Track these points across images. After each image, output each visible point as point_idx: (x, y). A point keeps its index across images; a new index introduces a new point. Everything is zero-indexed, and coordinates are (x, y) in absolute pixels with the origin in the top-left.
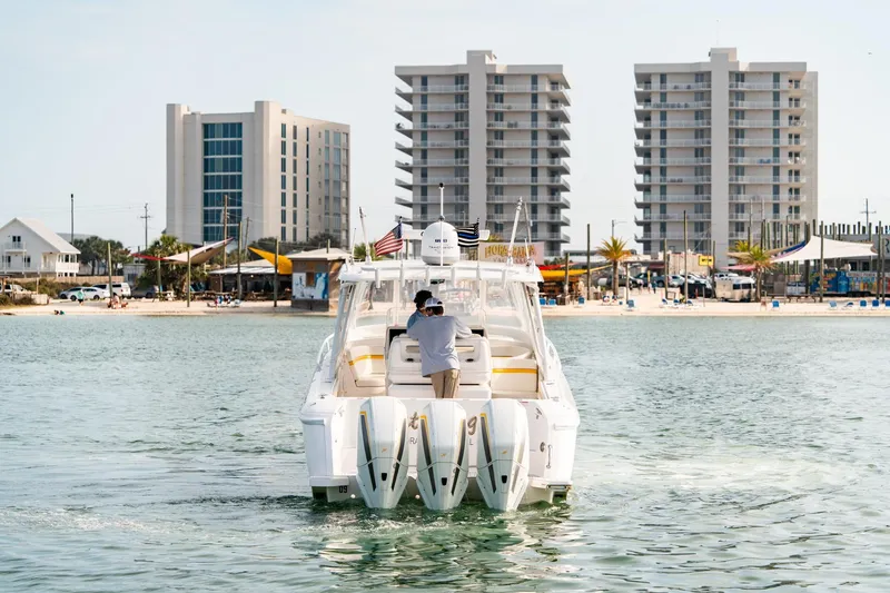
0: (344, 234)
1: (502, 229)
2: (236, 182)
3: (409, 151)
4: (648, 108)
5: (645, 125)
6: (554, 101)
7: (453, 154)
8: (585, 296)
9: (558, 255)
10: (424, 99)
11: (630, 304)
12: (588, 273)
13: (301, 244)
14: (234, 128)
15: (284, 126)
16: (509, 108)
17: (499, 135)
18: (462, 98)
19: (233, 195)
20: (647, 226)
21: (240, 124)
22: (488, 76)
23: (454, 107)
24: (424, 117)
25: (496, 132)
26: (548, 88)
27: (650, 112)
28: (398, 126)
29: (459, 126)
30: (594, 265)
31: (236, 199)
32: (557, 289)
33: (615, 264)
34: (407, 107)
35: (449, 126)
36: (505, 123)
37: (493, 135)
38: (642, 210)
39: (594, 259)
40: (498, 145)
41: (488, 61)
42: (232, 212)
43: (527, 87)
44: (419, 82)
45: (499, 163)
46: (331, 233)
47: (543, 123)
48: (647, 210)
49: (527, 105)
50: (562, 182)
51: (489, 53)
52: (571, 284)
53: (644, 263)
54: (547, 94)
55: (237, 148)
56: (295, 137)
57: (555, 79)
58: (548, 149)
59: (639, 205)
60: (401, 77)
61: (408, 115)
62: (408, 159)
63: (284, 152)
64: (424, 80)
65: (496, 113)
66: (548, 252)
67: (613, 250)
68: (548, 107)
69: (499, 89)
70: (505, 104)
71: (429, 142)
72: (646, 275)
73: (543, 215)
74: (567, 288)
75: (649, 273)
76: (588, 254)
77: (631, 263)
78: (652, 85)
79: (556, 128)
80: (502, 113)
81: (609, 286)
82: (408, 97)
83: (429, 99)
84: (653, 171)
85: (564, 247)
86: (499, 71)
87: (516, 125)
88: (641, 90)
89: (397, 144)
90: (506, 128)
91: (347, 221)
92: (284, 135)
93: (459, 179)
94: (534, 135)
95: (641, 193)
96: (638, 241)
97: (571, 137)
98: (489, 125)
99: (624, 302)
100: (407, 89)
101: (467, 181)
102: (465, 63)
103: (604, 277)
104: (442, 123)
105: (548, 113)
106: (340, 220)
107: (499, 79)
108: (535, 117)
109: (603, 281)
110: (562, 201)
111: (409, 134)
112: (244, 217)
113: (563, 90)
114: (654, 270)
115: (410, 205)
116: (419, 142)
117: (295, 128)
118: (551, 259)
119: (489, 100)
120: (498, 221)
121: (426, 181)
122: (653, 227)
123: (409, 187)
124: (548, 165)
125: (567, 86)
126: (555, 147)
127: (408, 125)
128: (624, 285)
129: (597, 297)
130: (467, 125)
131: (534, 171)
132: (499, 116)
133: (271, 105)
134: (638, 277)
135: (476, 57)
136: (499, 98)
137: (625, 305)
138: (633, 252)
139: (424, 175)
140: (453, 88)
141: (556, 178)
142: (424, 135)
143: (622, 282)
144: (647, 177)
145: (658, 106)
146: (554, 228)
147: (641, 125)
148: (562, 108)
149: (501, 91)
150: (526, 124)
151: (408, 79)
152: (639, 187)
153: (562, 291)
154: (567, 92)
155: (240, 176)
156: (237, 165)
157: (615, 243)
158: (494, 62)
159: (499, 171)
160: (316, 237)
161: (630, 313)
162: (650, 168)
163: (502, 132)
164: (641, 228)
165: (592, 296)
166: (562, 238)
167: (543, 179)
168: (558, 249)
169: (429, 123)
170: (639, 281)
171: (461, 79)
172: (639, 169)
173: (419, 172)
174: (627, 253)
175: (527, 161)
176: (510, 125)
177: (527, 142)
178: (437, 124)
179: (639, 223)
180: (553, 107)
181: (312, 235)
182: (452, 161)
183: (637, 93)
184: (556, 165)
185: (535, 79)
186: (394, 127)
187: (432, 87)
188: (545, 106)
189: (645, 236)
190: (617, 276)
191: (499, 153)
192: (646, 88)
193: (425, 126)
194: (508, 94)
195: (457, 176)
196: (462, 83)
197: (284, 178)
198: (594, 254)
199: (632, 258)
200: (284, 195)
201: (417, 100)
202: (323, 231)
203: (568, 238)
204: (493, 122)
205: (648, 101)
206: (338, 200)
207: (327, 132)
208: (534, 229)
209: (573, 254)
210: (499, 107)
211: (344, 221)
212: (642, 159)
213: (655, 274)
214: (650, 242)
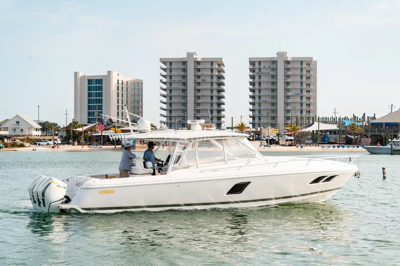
2: (100, 101)
3: (165, 90)
4: (254, 74)
5: (253, 80)
6: (219, 71)
7: (182, 91)
10: (171, 70)
14: (99, 81)
15: (118, 80)
16: (202, 74)
17: (199, 84)
18: (185, 70)
19: (99, 106)
20: (254, 118)
21: (102, 80)
22: (195, 62)
23: (182, 73)
24: (171, 77)
25: (198, 83)
26: (217, 67)
27: (254, 76)
28: (161, 80)
29: (184, 81)
31: (100, 108)
34: (164, 73)
35: (180, 81)
36: (201, 79)
37: (196, 84)
38: (252, 112)
40: (198, 87)
41: (194, 56)
42: (99, 112)
43: (209, 66)
44: (169, 64)
45: (199, 94)
47: (215, 79)
48: (254, 112)
49: (209, 73)
50: (222, 102)
51: (195, 53)
53: (253, 132)
54: (216, 68)
55: (101, 88)
56: (122, 84)
57: (220, 63)
58: (217, 89)
59: (251, 110)
60: (161, 62)
61: (165, 76)
62: (165, 93)
63: (118, 90)
64: (171, 63)
65: (198, 76)
66: (217, 127)
67: (241, 127)
69: (199, 67)
70: (201, 72)
71: (172, 86)
72: (253, 136)
73: (215, 114)
78: (256, 65)
79: (220, 81)
80: (200, 76)
82: (165, 70)
83: (173, 70)
84: (256, 98)
86: (199, 60)
87: (205, 80)
90: (201, 81)
92: (118, 84)
93: (184, 100)
94: (212, 84)
95: (252, 105)
96: (250, 123)
97: (225, 85)
98: (195, 80)
100: (164, 67)
101: (187, 101)
102: (186, 57)
104: (177, 79)
105: (217, 75)
107: (199, 63)
108: (212, 77)
110: (222, 108)
111: (165, 83)
113: (222, 67)
114: (256, 134)
115: (165, 110)
116: (169, 86)
117: (122, 81)
119: (195, 71)
120: (198, 116)
121: (171, 101)
122: (256, 118)
123: (165, 103)
124: (217, 95)
125: (224, 66)
126: (220, 88)
127: (165, 80)
130: (187, 80)
131: (212, 98)
132: (199, 77)
133: (113, 72)
134: (250, 137)
135: (190, 55)
136: (199, 70)
138: (249, 128)
139: (171, 99)
140: (181, 66)
141: (220, 100)
142: (171, 84)
144: (254, 100)
145: (258, 73)
146: (219, 118)
147: (251, 80)
148: (222, 74)
150: (208, 80)
151: (165, 63)
152: (251, 103)
154: (224, 68)
155: (102, 99)
156: (100, 95)
157: (242, 124)
158: (197, 57)
159: (199, 97)
162: (255, 96)
163: (200, 83)
164: (251, 119)
166: (222, 122)
167: (215, 100)
168: (221, 126)
169: (172, 79)
171: (184, 63)
172: (251, 97)
173: (169, 98)
174: (246, 128)
175: (209, 93)
176: (203, 80)
177: (209, 86)
178: (175, 80)
179: (250, 117)
180: (218, 73)
182: (181, 94)
183: (250, 68)
184: (220, 95)
185: (212, 63)
187: (174, 66)
188: (216, 73)
189: (253, 121)
191: (199, 90)
192: (253, 66)
193: (171, 80)
194: (202, 68)
196: (185, 65)
197: (118, 100)
198: (234, 128)
199: (248, 130)
200: (118, 106)
201: (168, 71)
203: (224, 122)
205: (254, 71)
207: (134, 83)
208: (212, 119)
210: (199, 74)
212: (252, 93)
213: (257, 136)
214: (255, 124)
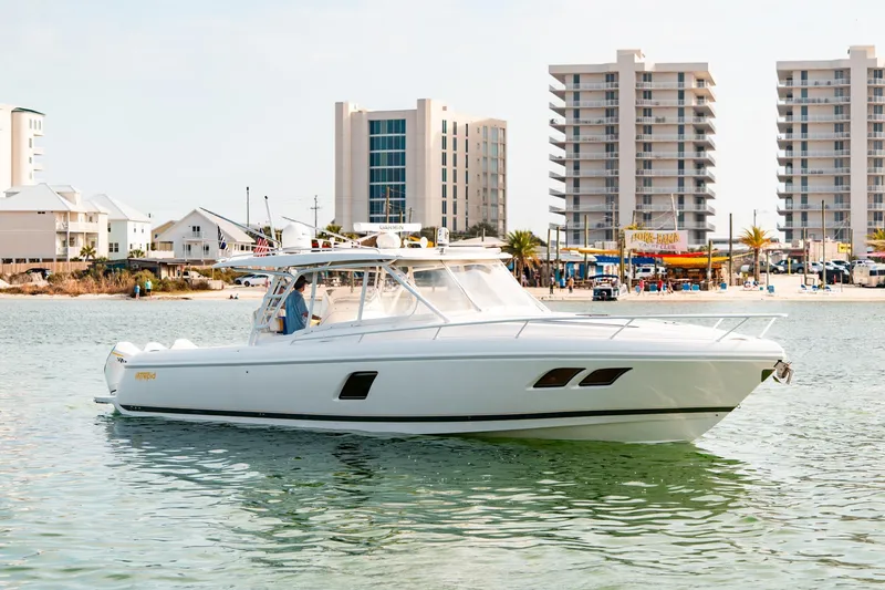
0: (501, 223)
1: (650, 218)
2: (400, 175)
3: (562, 145)
4: (790, 104)
5: (787, 120)
6: (700, 98)
7: (604, 148)
8: (727, 282)
9: (704, 243)
10: (577, 96)
11: (771, 289)
12: (730, 260)
13: (460, 233)
14: (398, 125)
15: (444, 123)
16: (657, 104)
17: (648, 129)
18: (612, 95)
19: (397, 187)
20: (789, 216)
21: (404, 121)
22: (638, 73)
23: (605, 103)
24: (577, 113)
25: (645, 127)
26: (694, 85)
27: (792, 107)
28: (552, 122)
29: (609, 122)
30: (737, 253)
31: (400, 191)
32: (701, 275)
33: (756, 251)
34: (561, 104)
35: (600, 122)
36: (653, 118)
37: (642, 129)
38: (784, 200)
39: (736, 247)
40: (647, 138)
41: (637, 60)
42: (397, 203)
43: (674, 84)
44: (572, 80)
45: (648, 156)
46: (489, 222)
47: (689, 118)
48: (789, 200)
49: (674, 101)
50: (707, 174)
51: (638, 52)
52: (714, 271)
53: (785, 251)
54: (693, 90)
55: (401, 143)
56: (455, 133)
57: (702, 76)
58: (694, 143)
59: (781, 196)
60: (554, 75)
61: (561, 112)
62: (562, 153)
63: (444, 146)
64: (577, 78)
65: (645, 109)
66: (693, 240)
67: (754, 239)
68: (694, 103)
69: (648, 86)
70: (653, 101)
71: (581, 136)
72: (787, 262)
73: (690, 205)
74: (709, 274)
75: (789, 260)
76: (731, 242)
77: (773, 251)
78: (794, 81)
79: (702, 123)
80: (650, 109)
81: (751, 272)
82: (561, 95)
83: (581, 96)
84: (794, 163)
85: (709, 236)
86: (648, 69)
87: (664, 120)
88: (784, 86)
89: (551, 139)
90: (653, 123)
91: (504, 211)
92: (444, 131)
93: (609, 171)
94: (681, 129)
95: (784, 184)
96: (781, 230)
97: (716, 132)
98: (638, 121)
99: (765, 288)
100: (560, 87)
101: (617, 173)
102: (615, 61)
103: (747, 263)
104: (593, 118)
105: (694, 108)
106: (498, 210)
107: (647, 76)
108: (681, 112)
109: (746, 268)
110: (707, 192)
111: (562, 129)
112: (407, 208)
113: (708, 86)
114: (795, 258)
115: (563, 196)
116: (572, 137)
117: (455, 124)
118: (697, 247)
119: (637, 97)
120: (646, 211)
121: (578, 173)
122: (794, 216)
123: (562, 179)
124: (695, 158)
125: (712, 83)
126: (701, 140)
127: (561, 120)
128: (765, 272)
129: (739, 282)
130: (617, 120)
131: (681, 164)
132: (647, 112)
133: (432, 102)
134: (779, 264)
135: (626, 56)
136: (648, 94)
137: (765, 291)
138: (774, 241)
139: (577, 168)
140: (604, 86)
141: (702, 170)
142: (576, 130)
143: (763, 268)
144: (789, 169)
145: (800, 101)
146: (700, 217)
147: (783, 120)
148: (708, 103)
149: (650, 88)
150: (673, 118)
151: (561, 78)
152: (781, 179)
153: (705, 277)
154: (712, 89)
155: (404, 170)
156: (401, 159)
157: (756, 231)
158: (642, 60)
159: (648, 164)
160: (475, 227)
161: (770, 298)
162: (791, 160)
163: (650, 127)
164: (784, 217)
165: (734, 282)
166: (708, 227)
167: (690, 171)
168: (704, 237)
169: (581, 119)
170: (781, 268)
171: (611, 77)
172: (781, 161)
173: (572, 165)
174: (769, 241)
175: (673, 154)
176: (658, 120)
177: (674, 136)
178: (588, 119)
179: (781, 213)
180: (699, 103)
181: (471, 224)
182: (604, 155)
183: (778, 89)
184: (702, 158)
185: (681, 76)
186: (548, 123)
187: (583, 85)
188: (691, 102)
189: (787, 225)
190: (758, 263)
191: (647, 147)
192: (788, 84)
193: (578, 122)
194: (656, 91)
195: (607, 168)
196: (612, 81)
197: (444, 171)
198: (736, 242)
199: (773, 246)
200: (444, 187)
201: (570, 97)
202: (481, 221)
203: (713, 227)
204: (641, 117)
205: (790, 96)
206: (495, 191)
207: (485, 127)
208: (681, 218)
209: (716, 242)
210: (647, 104)
211: (501, 212)
212: (784, 151)
213: (795, 261)
214: (791, 230)
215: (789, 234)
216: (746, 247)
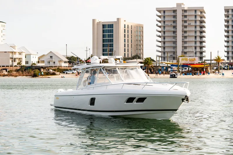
0: (142, 55)
1: (186, 53)
2: (112, 41)
3: (160, 32)
4: (228, 19)
5: (227, 24)
6: (201, 17)
7: (173, 32)
8: (210, 72)
9: (203, 61)
10: (164, 17)
11: (223, 74)
12: (211, 66)
13: (130, 58)
14: (111, 26)
15: (125, 25)
16: (188, 19)
17: (186, 27)
18: (175, 17)
19: (111, 44)
20: (228, 52)
21: (113, 25)
22: (182, 10)
23: (173, 19)
24: (164, 22)
25: (185, 26)
26: (199, 14)
27: (229, 20)
28: (157, 25)
29: (174, 25)
30: (213, 63)
31: (112, 46)
32: (202, 70)
33: (219, 63)
34: (159, 19)
35: (171, 25)
36: (187, 23)
37: (184, 27)
38: (226, 48)
39: (213, 62)
40: (185, 29)
41: (182, 6)
42: (111, 49)
43: (193, 13)
44: (163, 12)
45: (185, 35)
46: (138, 55)
47: (198, 23)
48: (228, 48)
49: (193, 18)
50: (203, 40)
51: (183, 4)
52: (206, 69)
53: (227, 63)
54: (199, 15)
55: (112, 31)
56: (128, 28)
57: (201, 11)
58: (199, 31)
59: (225, 46)
60: (158, 11)
61: (160, 22)
62: (160, 34)
63: (125, 32)
64: (164, 12)
65: (185, 21)
66: (199, 60)
67: (218, 60)
68: (199, 19)
69: (185, 14)
70: (187, 18)
71: (166, 29)
72: (227, 66)
73: (198, 49)
74: (205, 70)
75: (228, 66)
76: (211, 60)
77: (223, 63)
78: (230, 12)
79: (202, 25)
80: (186, 21)
81: (217, 69)
82: (160, 17)
83: (166, 17)
84: (230, 37)
85: (204, 59)
86: (185, 9)
87: (190, 24)
88: (226, 14)
90: (187, 25)
91: (143, 51)
92: (125, 27)
93: (174, 39)
94: (196, 27)
95: (226, 43)
96: (225, 57)
97: (206, 27)
98: (183, 24)
100: (160, 14)
101: (176, 40)
102: (176, 7)
103: (216, 67)
104: (169, 24)
105: (199, 20)
106: (141, 51)
107: (185, 11)
108: (196, 21)
109: (215, 68)
110: (203, 45)
111: (160, 27)
112: (114, 50)
113: (204, 14)
114: (230, 65)
115: (160, 47)
116: (163, 29)
117: (128, 25)
118: (201, 62)
119: (182, 17)
120: (185, 51)
121: (165, 40)
122: (230, 53)
123: (160, 42)
124: (200, 35)
125: (205, 13)
126: (202, 30)
127: (160, 24)
128: (221, 69)
129: (213, 72)
130: (176, 24)
131: (196, 37)
132: (185, 22)
133: (121, 19)
134: (225, 67)
135: (179, 5)
136: (186, 16)
137: (221, 75)
138: (224, 60)
139: (164, 38)
140: (173, 14)
141: (202, 39)
142: (164, 27)
143: (221, 68)
144: (228, 38)
145: (231, 18)
146: (201, 53)
147: (226, 24)
148: (203, 19)
149: (186, 15)
150: (193, 23)
151: (160, 11)
152: (226, 41)
153: (203, 71)
154: (205, 15)
155: (113, 39)
156: (112, 36)
157: (218, 57)
158: (184, 6)
159: (186, 37)
160: (134, 56)
161: (223, 77)
162: (229, 36)
163: (186, 26)
164: (226, 53)
165: (212, 72)
166: (203, 56)
167: (198, 39)
168: (202, 59)
169: (166, 24)
170: (226, 68)
171: (175, 11)
172: (226, 36)
173: (163, 38)
174: (222, 60)
175: (193, 34)
176: (189, 24)
177: (193, 29)
178: (167, 24)
179: (225, 52)
180: (201, 19)
181: (133, 55)
182: (172, 34)
183: (225, 15)
184: (202, 35)
185: (196, 11)
186: (156, 25)
187: (166, 14)
188: (198, 18)
189: (227, 55)
190: (219, 67)
191: (185, 32)
192: (228, 13)
193: (165, 25)
195: (173, 39)
196: (175, 12)
197: (125, 39)
198: (213, 60)
199: (223, 62)
200: (125, 44)
201: (162, 17)
202: (136, 54)
203: (205, 56)
204: (184, 23)
205: (228, 17)
206: (140, 45)
207: (137, 26)
208: (196, 53)
209: (206, 60)
210: (185, 19)
211: (142, 51)
212: (226, 33)
213: (230, 66)
214: (229, 57)
215: (228, 58)
216: (215, 62)
